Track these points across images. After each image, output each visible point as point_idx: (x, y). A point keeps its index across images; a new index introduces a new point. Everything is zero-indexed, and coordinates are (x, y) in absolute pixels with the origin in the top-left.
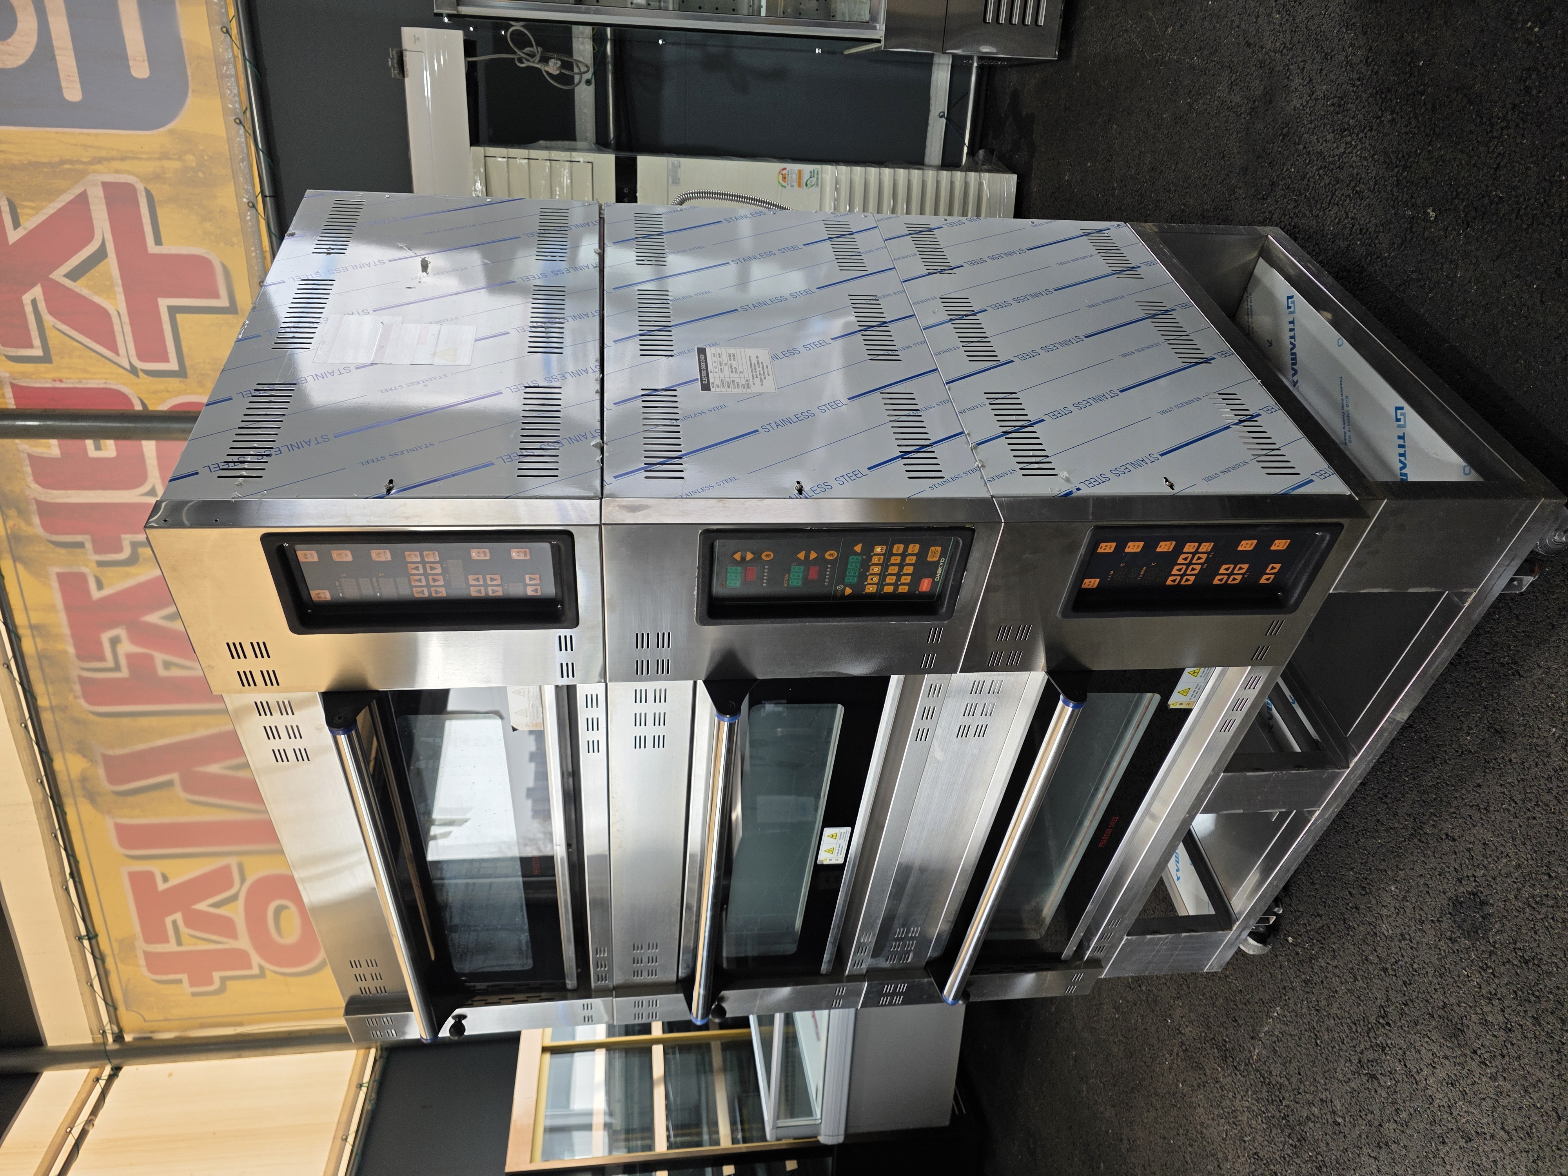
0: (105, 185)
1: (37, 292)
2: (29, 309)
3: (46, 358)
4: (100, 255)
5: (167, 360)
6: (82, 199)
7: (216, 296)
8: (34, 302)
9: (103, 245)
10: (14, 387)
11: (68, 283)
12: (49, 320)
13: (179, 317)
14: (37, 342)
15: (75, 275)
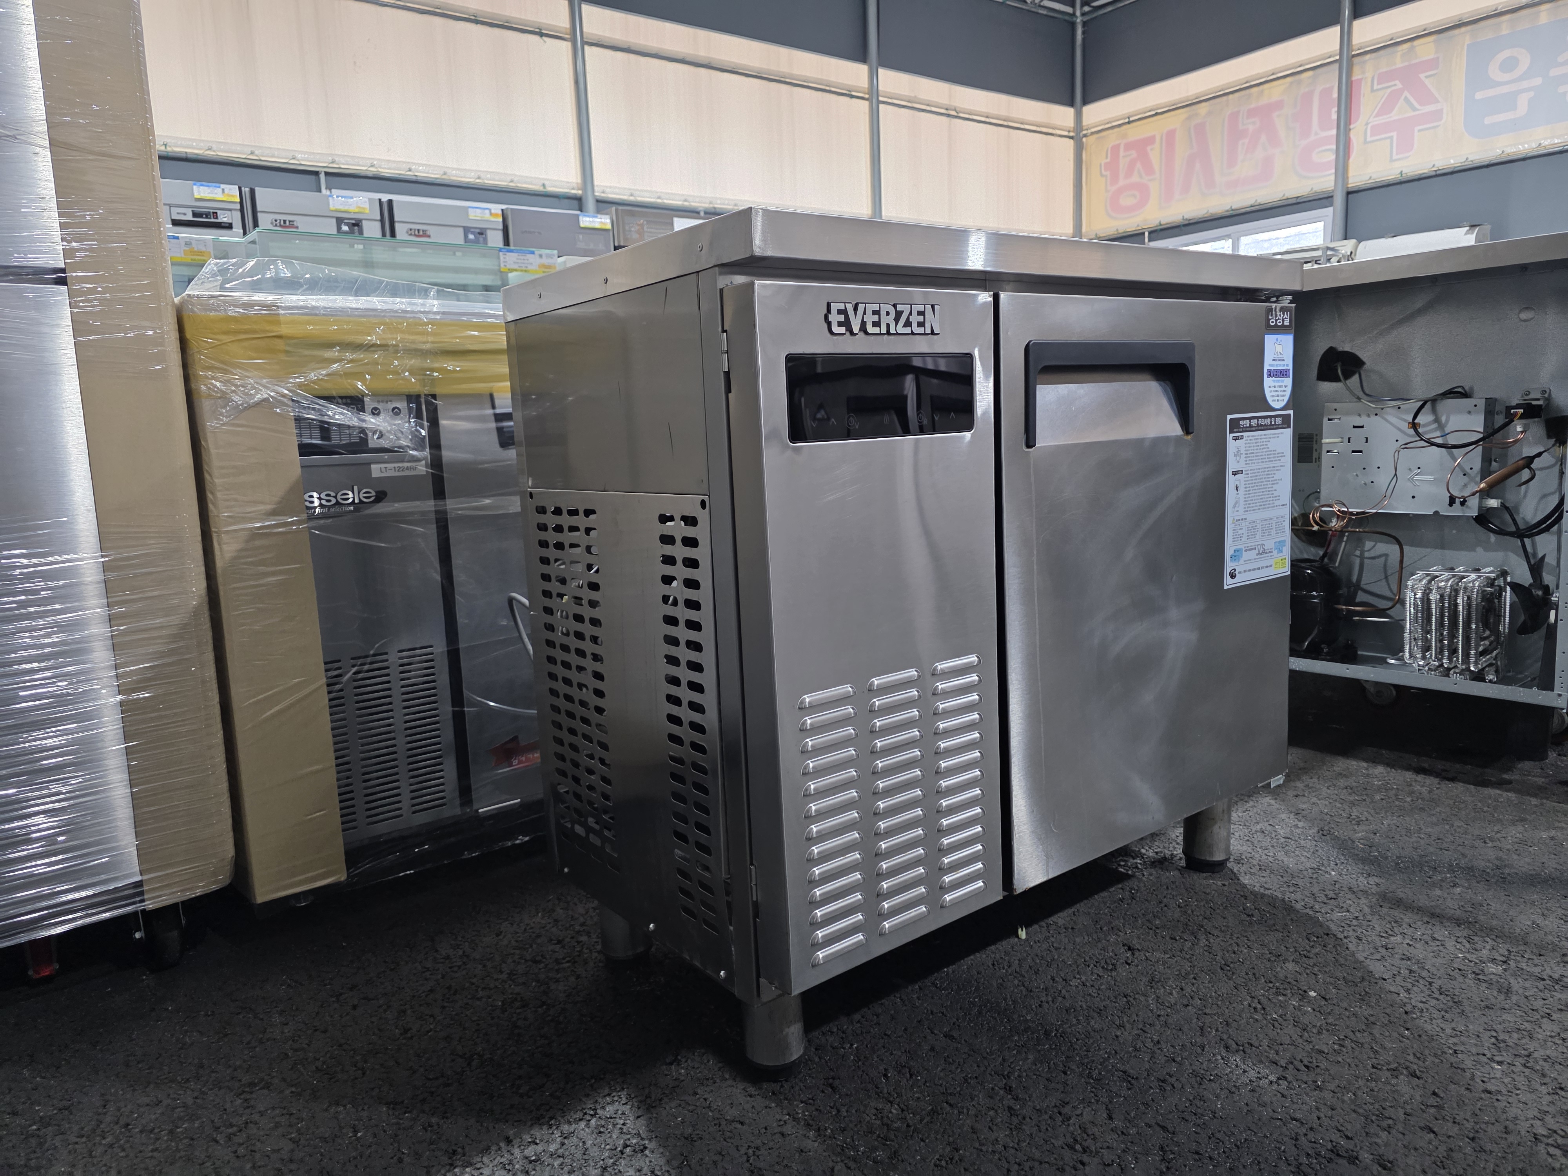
0: (1442, 110)
1: (1400, 86)
2: (1393, 83)
3: (1373, 90)
4: (1414, 109)
5: (1371, 136)
6: (1438, 102)
7: (1397, 154)
8: (1395, 85)
9: (1418, 110)
10: (1361, 80)
11: (1403, 98)
12: (1389, 90)
13: (1389, 140)
14: (1380, 87)
15: (1406, 99)
